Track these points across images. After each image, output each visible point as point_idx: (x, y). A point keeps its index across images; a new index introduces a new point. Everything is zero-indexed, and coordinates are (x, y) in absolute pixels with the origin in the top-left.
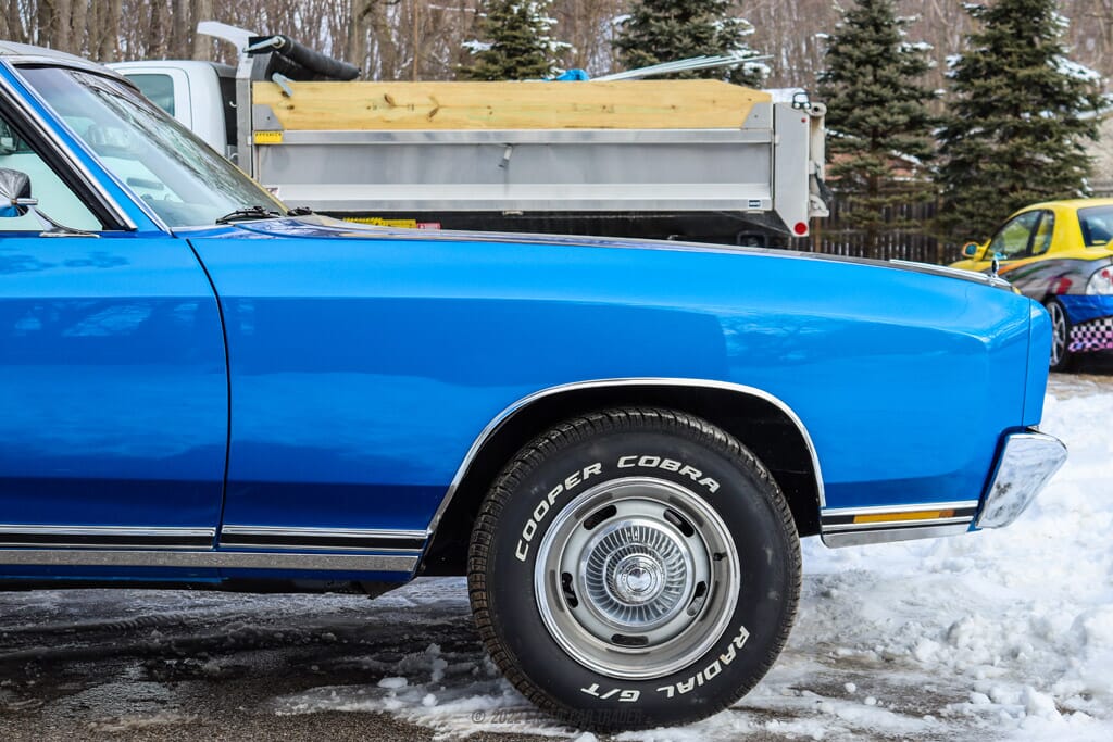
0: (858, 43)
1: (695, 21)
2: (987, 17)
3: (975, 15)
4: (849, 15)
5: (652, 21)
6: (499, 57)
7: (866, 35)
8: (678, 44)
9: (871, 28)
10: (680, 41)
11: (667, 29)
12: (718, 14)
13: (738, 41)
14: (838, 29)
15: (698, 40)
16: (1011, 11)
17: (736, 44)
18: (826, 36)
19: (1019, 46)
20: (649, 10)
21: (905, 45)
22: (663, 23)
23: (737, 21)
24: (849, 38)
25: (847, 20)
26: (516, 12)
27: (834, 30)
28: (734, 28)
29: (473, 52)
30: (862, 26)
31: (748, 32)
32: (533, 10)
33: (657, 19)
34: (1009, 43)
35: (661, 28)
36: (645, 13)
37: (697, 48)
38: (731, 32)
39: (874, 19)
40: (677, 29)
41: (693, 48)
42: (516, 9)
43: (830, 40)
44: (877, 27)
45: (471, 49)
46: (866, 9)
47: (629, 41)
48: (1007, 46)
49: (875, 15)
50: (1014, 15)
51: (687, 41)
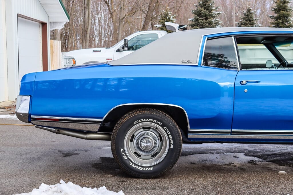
0: (246, 25)
1: (209, 20)
2: (275, 18)
3: (272, 18)
4: (243, 18)
5: (199, 20)
6: (164, 28)
7: (248, 23)
8: (205, 25)
9: (249, 21)
10: (206, 24)
11: (203, 22)
12: (214, 18)
13: (219, 24)
14: (240, 21)
15: (209, 24)
16: (281, 17)
17: (218, 25)
18: (238, 23)
19: (283, 25)
20: (198, 18)
21: (256, 25)
22: (202, 20)
23: (217, 20)
24: (243, 23)
25: (242, 19)
26: (168, 18)
27: (239, 22)
28: (218, 21)
29: (157, 27)
30: (247, 21)
31: (221, 22)
32: (172, 18)
33: (200, 19)
34: (280, 24)
35: (201, 21)
36: (197, 18)
37: (210, 26)
38: (217, 22)
39: (249, 19)
40: (205, 22)
41: (209, 26)
42: (168, 17)
43: (239, 24)
44: (250, 21)
45: (157, 26)
46: (247, 17)
47: (193, 24)
48: (280, 25)
49: (250, 18)
50: (282, 18)
51: (207, 24)
